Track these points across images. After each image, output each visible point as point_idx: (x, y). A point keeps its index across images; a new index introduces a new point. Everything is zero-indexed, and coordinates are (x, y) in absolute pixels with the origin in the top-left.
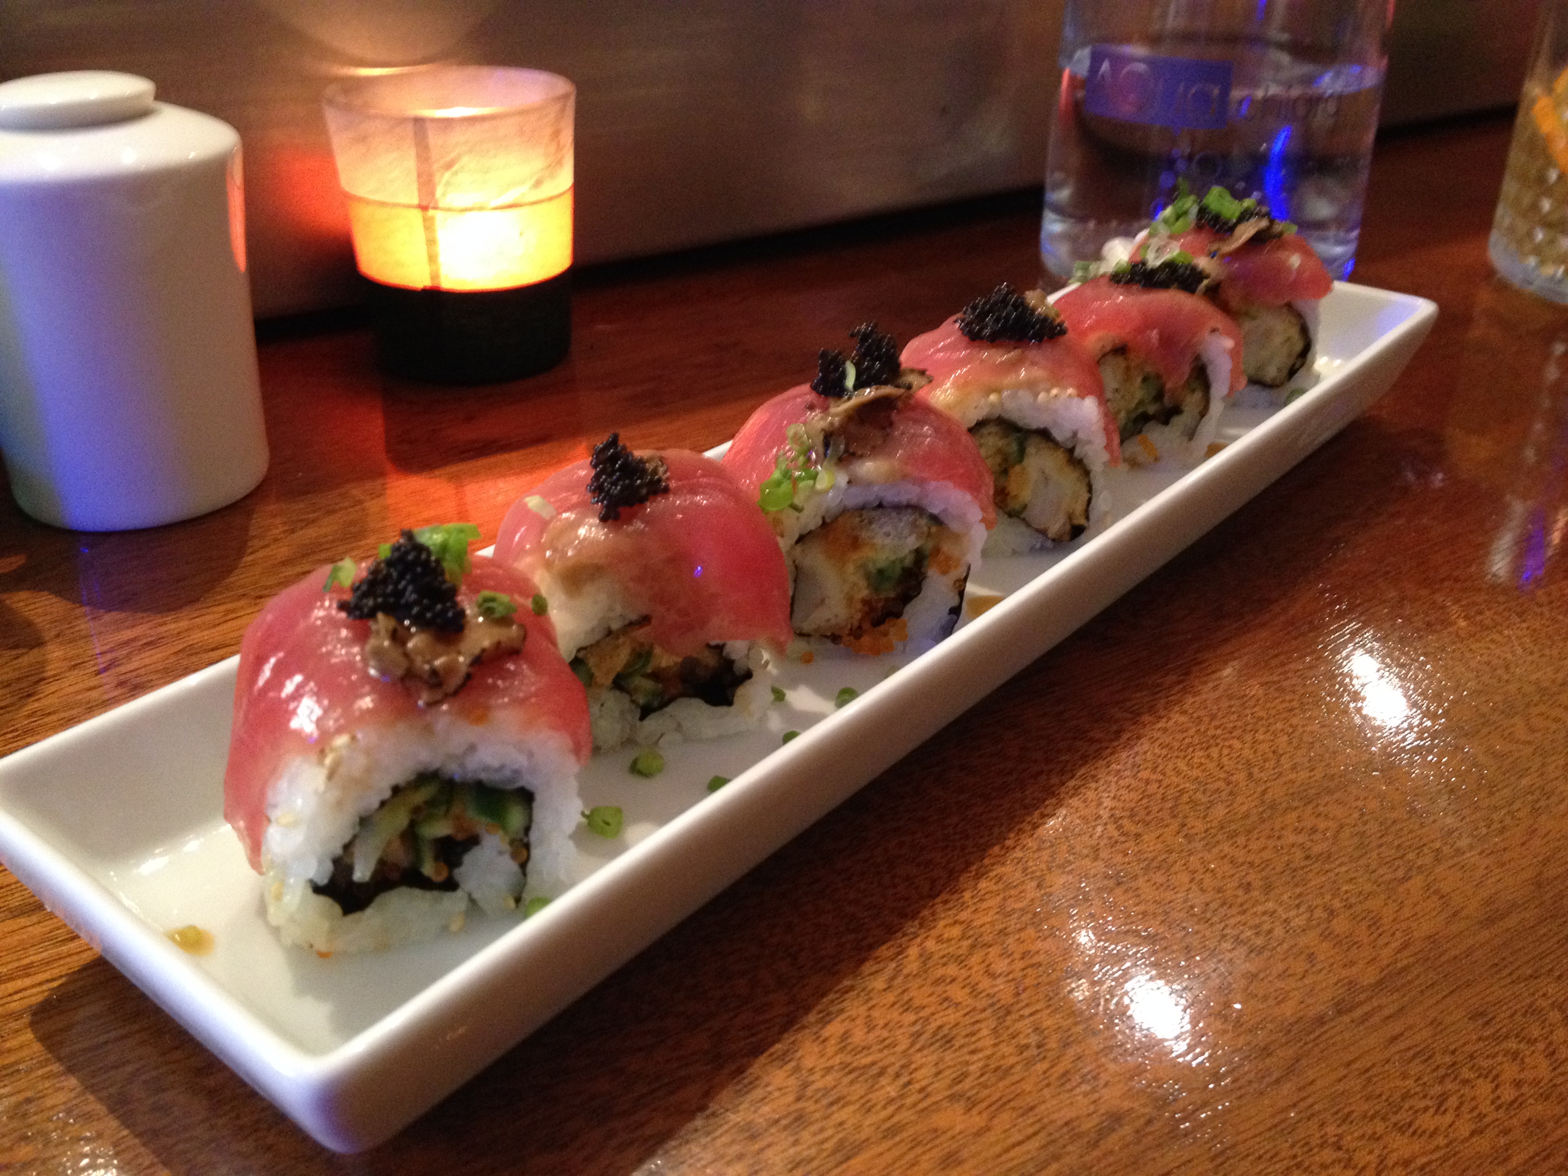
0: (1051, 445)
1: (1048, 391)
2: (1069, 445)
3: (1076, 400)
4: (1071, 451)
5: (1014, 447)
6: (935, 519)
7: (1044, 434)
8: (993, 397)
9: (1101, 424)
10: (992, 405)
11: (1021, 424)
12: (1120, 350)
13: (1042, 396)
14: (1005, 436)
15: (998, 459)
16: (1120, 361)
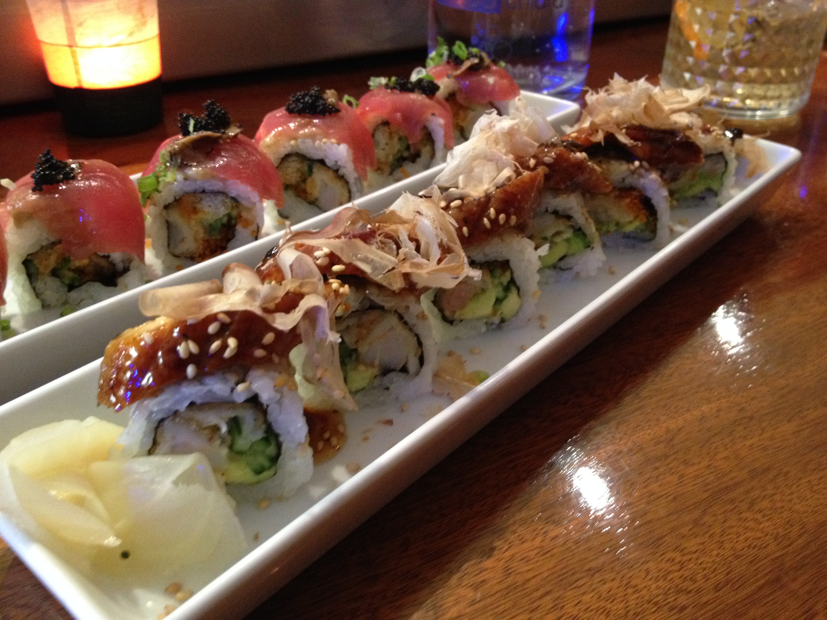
0: (325, 168)
1: (321, 140)
2: (335, 168)
3: (336, 145)
4: (337, 171)
5: (306, 168)
6: (233, 199)
7: (322, 162)
8: (293, 142)
9: (351, 158)
10: (292, 146)
11: (308, 156)
12: (386, 123)
13: (317, 142)
14: (302, 162)
15: (299, 175)
16: (386, 128)
